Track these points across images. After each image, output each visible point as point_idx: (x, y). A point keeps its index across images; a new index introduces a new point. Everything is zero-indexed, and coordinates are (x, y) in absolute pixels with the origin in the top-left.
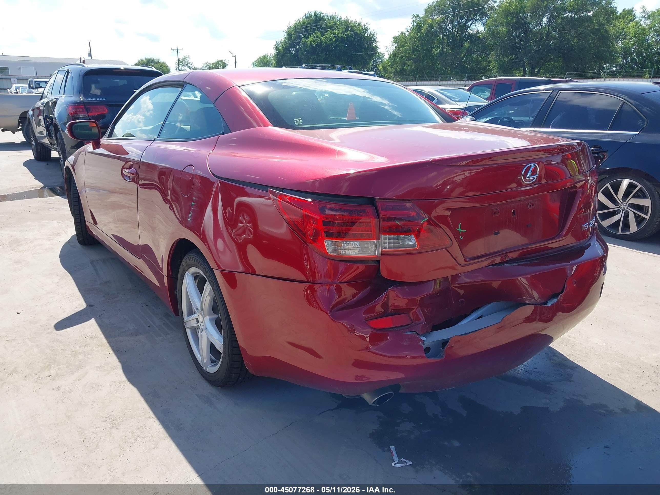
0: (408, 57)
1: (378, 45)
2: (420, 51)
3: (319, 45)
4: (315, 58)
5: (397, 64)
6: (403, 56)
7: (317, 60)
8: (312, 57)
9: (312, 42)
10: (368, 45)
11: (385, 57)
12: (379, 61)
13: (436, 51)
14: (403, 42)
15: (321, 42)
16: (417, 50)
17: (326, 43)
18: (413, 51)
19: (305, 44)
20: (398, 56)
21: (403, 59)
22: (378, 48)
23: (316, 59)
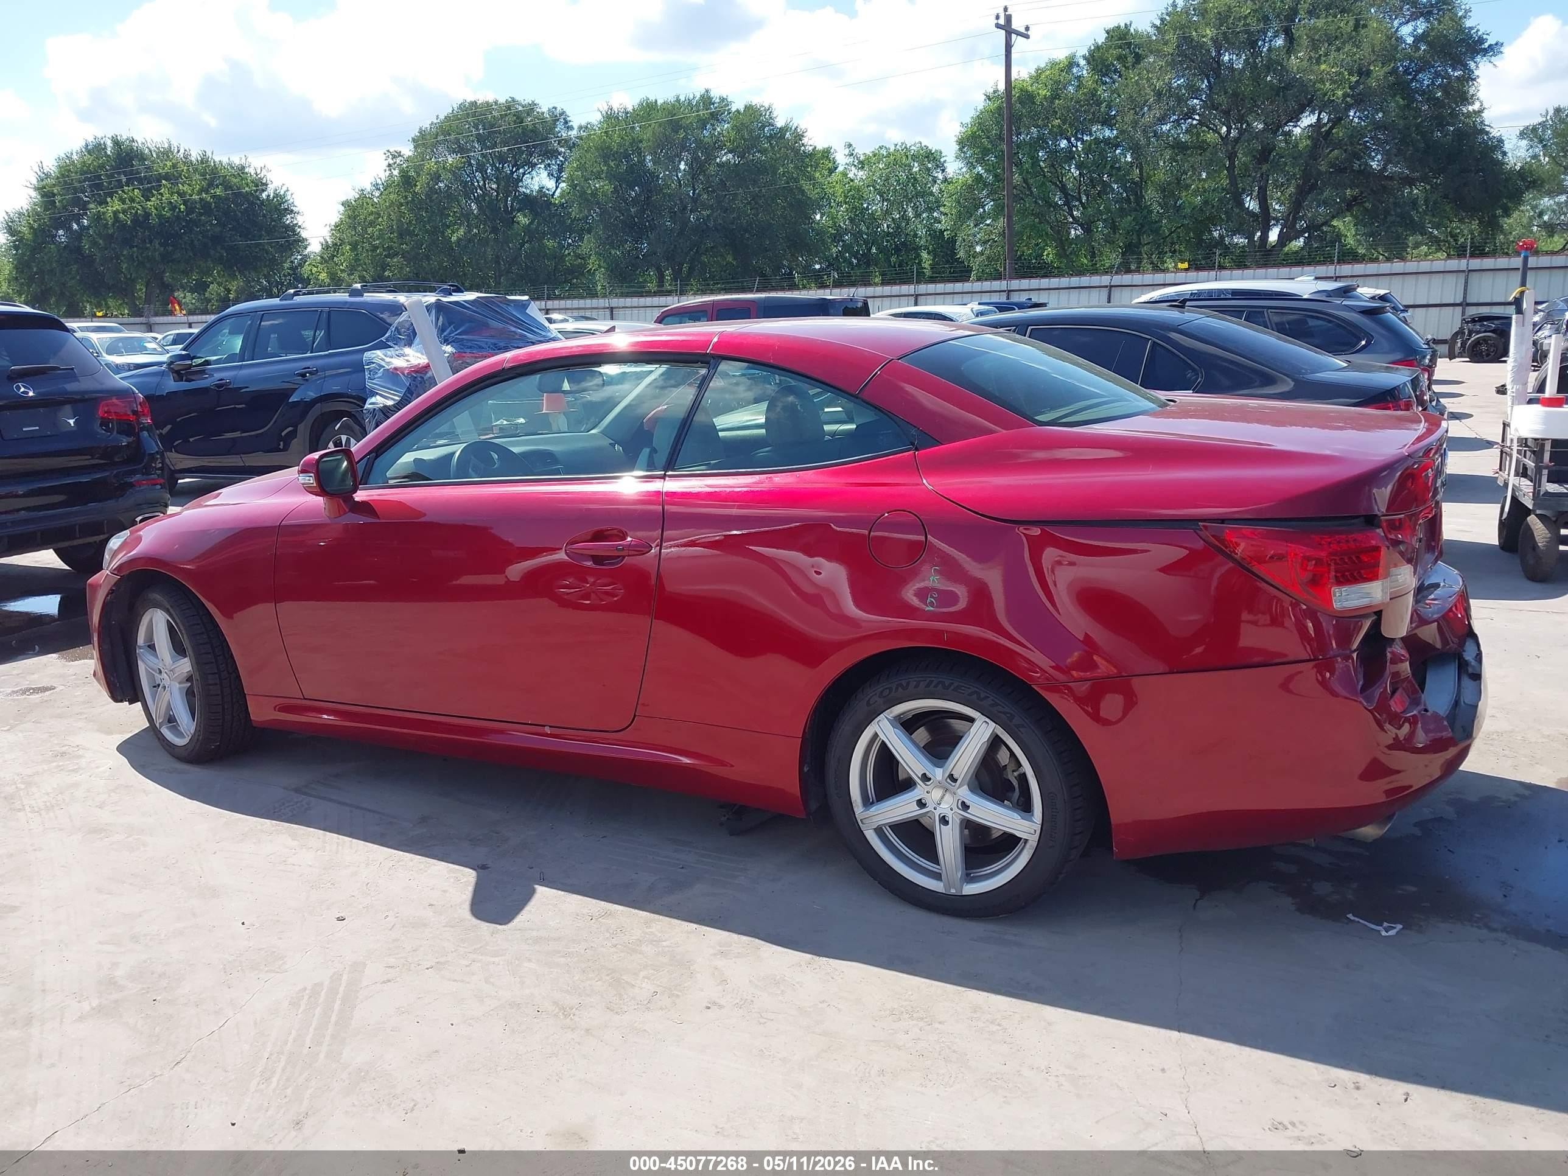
0: (390, 248)
1: (299, 220)
2: (417, 235)
3: (141, 221)
4: (135, 255)
5: (364, 266)
6: (378, 248)
7: (140, 258)
8: (125, 253)
9: (121, 215)
10: (273, 220)
11: (309, 249)
12: (296, 259)
13: (457, 234)
14: (372, 213)
15: (147, 215)
16: (411, 234)
17: (159, 216)
18: (401, 235)
19: (98, 218)
20: (363, 247)
21: (378, 255)
22: (299, 227)
23: (137, 257)
